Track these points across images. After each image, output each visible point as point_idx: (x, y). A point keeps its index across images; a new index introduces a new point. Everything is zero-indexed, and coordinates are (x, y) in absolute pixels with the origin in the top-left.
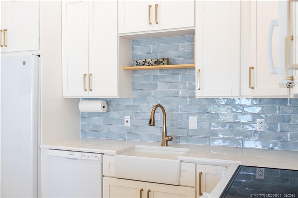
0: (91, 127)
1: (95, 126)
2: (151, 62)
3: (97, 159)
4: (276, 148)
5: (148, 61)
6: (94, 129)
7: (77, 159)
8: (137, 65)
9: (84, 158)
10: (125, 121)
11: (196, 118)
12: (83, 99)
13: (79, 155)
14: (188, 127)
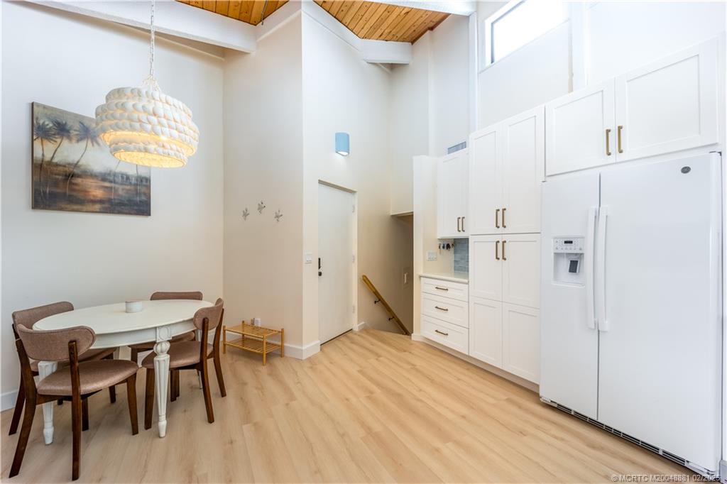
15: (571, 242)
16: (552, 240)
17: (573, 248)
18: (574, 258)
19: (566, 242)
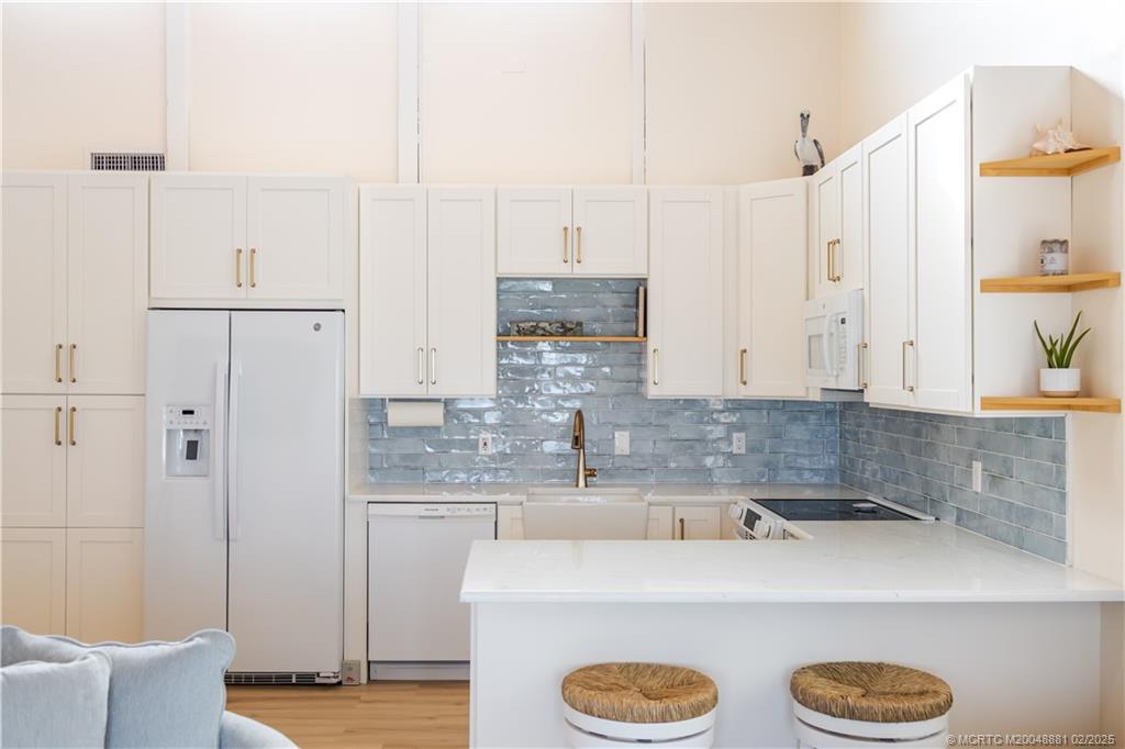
0: (396, 460)
1: (405, 457)
2: (548, 328)
3: (487, 513)
4: (764, 480)
5: (542, 325)
6: (403, 464)
7: (442, 517)
8: (518, 331)
9: (458, 513)
10: (481, 445)
11: (627, 434)
12: (390, 400)
13: (448, 510)
14: (613, 451)
15: (192, 412)
16: (164, 410)
17: (195, 421)
18: (193, 437)
19: (185, 412)
